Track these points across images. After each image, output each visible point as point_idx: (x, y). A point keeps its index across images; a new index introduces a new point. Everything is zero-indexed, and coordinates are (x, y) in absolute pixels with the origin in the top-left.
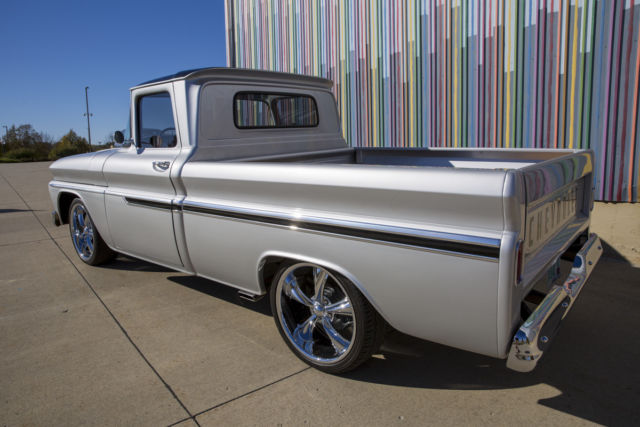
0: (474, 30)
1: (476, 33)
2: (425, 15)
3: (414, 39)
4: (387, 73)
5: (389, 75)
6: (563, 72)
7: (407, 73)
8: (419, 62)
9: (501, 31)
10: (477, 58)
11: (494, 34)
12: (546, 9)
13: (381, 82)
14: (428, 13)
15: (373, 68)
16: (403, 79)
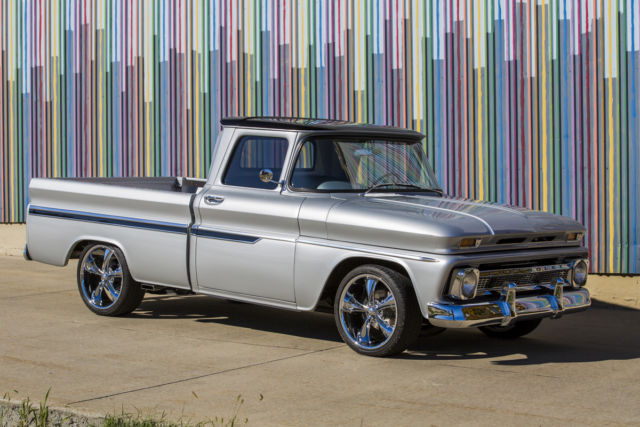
0: (117, 56)
1: (119, 60)
2: (70, 30)
3: (58, 55)
4: (26, 88)
5: (29, 91)
6: (190, 107)
7: (51, 92)
8: (63, 80)
9: (140, 61)
10: (120, 85)
11: (135, 63)
12: (175, 49)
13: (20, 97)
14: (73, 29)
15: (9, 79)
16: (46, 97)
